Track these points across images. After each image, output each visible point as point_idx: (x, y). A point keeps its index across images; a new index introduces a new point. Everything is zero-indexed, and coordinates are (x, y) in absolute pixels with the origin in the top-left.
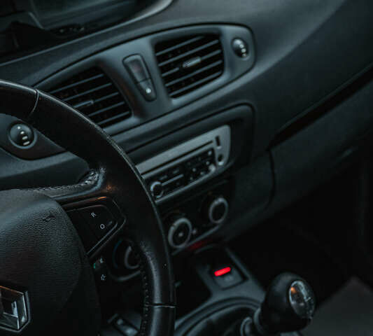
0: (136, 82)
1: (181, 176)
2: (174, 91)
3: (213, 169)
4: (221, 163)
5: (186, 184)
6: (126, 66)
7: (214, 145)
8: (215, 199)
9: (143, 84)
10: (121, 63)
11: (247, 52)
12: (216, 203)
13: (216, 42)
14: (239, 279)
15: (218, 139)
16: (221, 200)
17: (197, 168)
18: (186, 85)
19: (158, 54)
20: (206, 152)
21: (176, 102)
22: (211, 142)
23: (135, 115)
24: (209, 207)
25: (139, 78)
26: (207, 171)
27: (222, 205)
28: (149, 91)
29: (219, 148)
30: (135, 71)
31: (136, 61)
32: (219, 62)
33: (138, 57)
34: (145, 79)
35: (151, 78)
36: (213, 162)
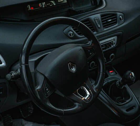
0: (97, 24)
1: (105, 47)
2: (105, 27)
3: (112, 46)
4: (114, 45)
5: (106, 49)
6: (94, 20)
7: (113, 40)
8: (112, 54)
9: (98, 25)
10: (93, 19)
11: (122, 19)
12: (112, 55)
13: (115, 16)
14: (115, 74)
15: (114, 39)
16: (113, 54)
17: (109, 46)
18: (108, 26)
19: (102, 18)
20: (111, 42)
21: (105, 29)
22: (112, 40)
23: (96, 32)
24: (110, 55)
25: (97, 23)
26: (111, 47)
27: (113, 55)
28: (99, 26)
29: (114, 41)
30: (96, 21)
31: (97, 19)
32: (116, 21)
33: (97, 18)
34: (99, 23)
35: (100, 23)
36: (112, 45)
